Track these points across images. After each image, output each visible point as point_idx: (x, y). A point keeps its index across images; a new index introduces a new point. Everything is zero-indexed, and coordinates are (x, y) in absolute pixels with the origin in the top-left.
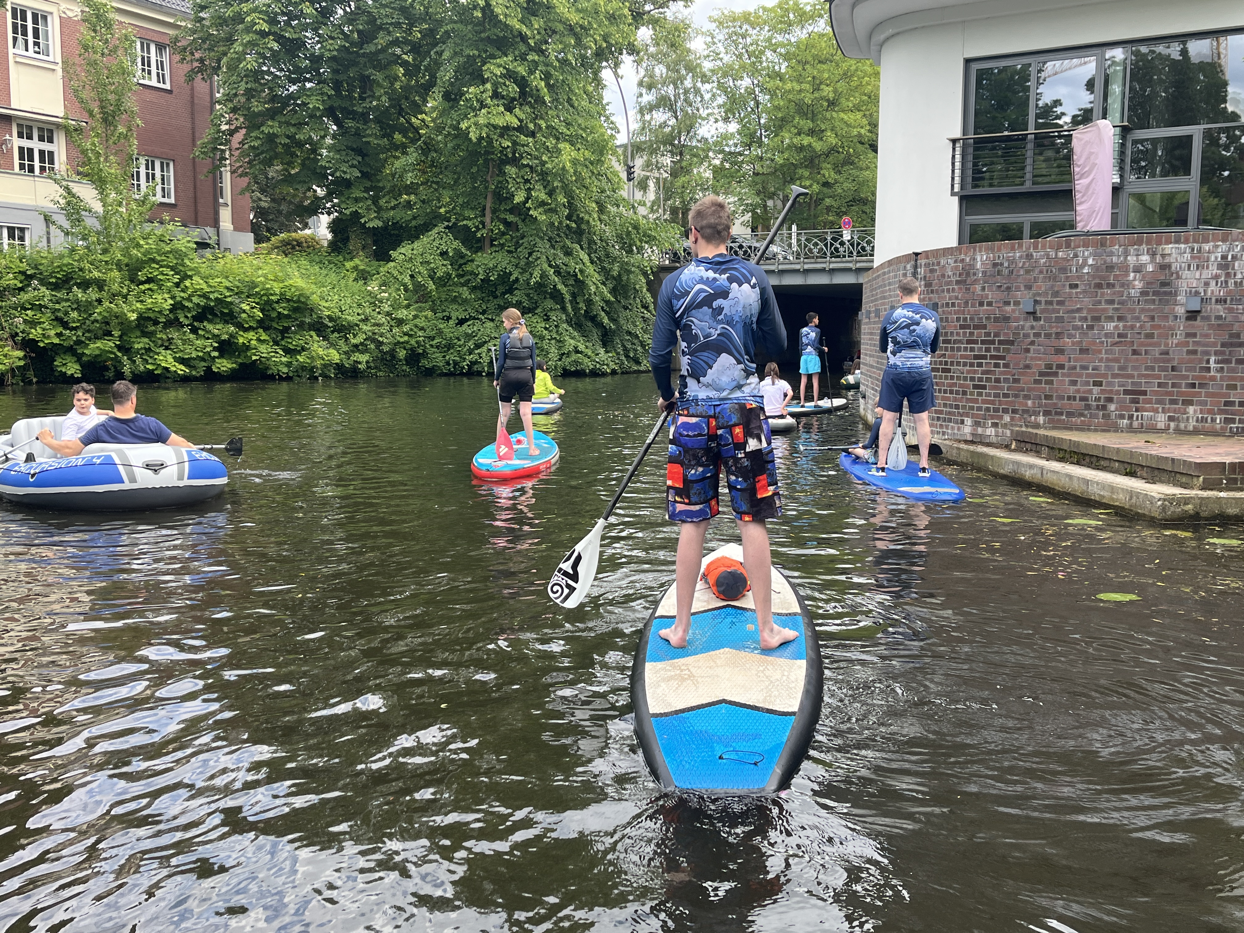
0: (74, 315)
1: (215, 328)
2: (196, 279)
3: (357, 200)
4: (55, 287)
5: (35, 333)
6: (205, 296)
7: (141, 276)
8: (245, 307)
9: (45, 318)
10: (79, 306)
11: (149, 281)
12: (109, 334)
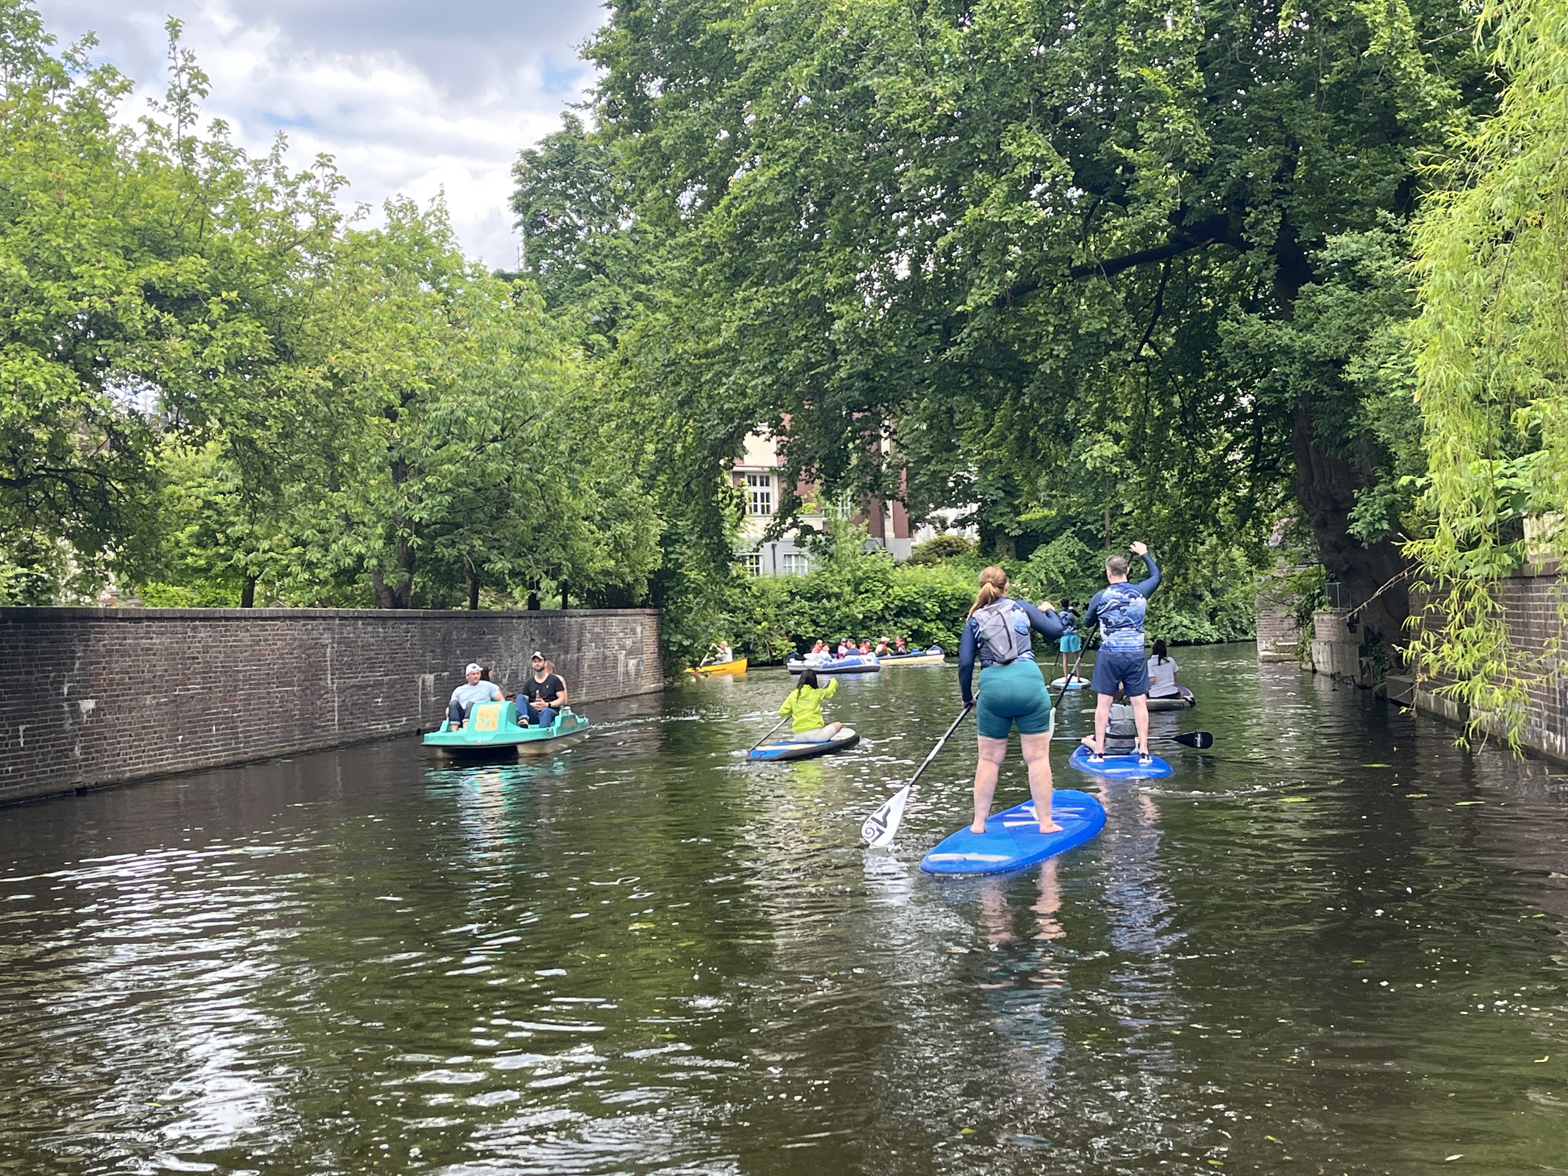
0: (823, 617)
1: (908, 622)
2: (896, 588)
3: (1001, 515)
4: (809, 600)
5: (801, 631)
6: (901, 600)
7: (862, 588)
8: (929, 605)
9: (805, 619)
10: (825, 611)
11: (867, 591)
12: (844, 628)
